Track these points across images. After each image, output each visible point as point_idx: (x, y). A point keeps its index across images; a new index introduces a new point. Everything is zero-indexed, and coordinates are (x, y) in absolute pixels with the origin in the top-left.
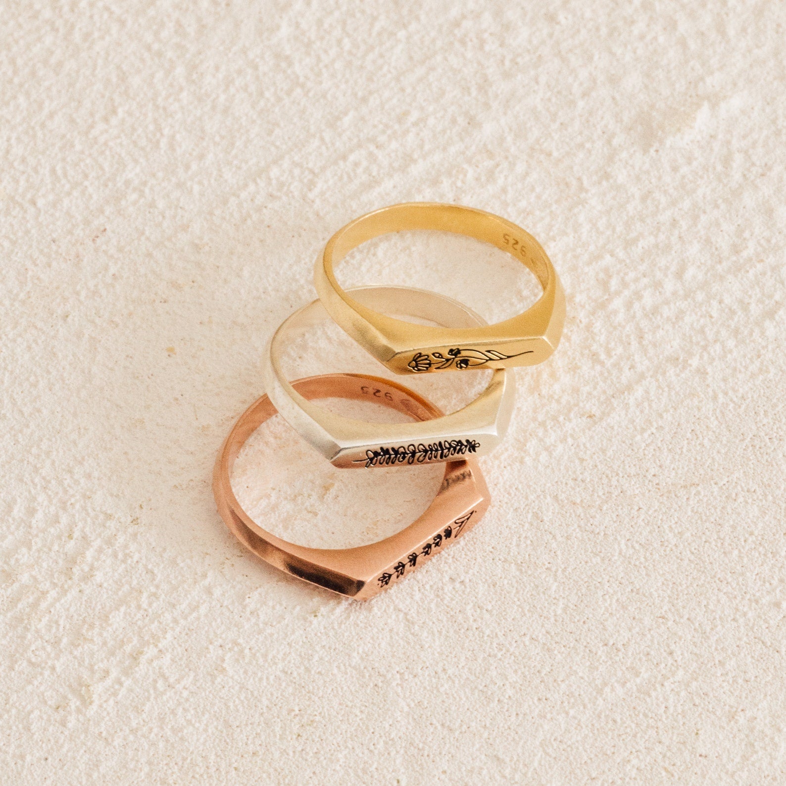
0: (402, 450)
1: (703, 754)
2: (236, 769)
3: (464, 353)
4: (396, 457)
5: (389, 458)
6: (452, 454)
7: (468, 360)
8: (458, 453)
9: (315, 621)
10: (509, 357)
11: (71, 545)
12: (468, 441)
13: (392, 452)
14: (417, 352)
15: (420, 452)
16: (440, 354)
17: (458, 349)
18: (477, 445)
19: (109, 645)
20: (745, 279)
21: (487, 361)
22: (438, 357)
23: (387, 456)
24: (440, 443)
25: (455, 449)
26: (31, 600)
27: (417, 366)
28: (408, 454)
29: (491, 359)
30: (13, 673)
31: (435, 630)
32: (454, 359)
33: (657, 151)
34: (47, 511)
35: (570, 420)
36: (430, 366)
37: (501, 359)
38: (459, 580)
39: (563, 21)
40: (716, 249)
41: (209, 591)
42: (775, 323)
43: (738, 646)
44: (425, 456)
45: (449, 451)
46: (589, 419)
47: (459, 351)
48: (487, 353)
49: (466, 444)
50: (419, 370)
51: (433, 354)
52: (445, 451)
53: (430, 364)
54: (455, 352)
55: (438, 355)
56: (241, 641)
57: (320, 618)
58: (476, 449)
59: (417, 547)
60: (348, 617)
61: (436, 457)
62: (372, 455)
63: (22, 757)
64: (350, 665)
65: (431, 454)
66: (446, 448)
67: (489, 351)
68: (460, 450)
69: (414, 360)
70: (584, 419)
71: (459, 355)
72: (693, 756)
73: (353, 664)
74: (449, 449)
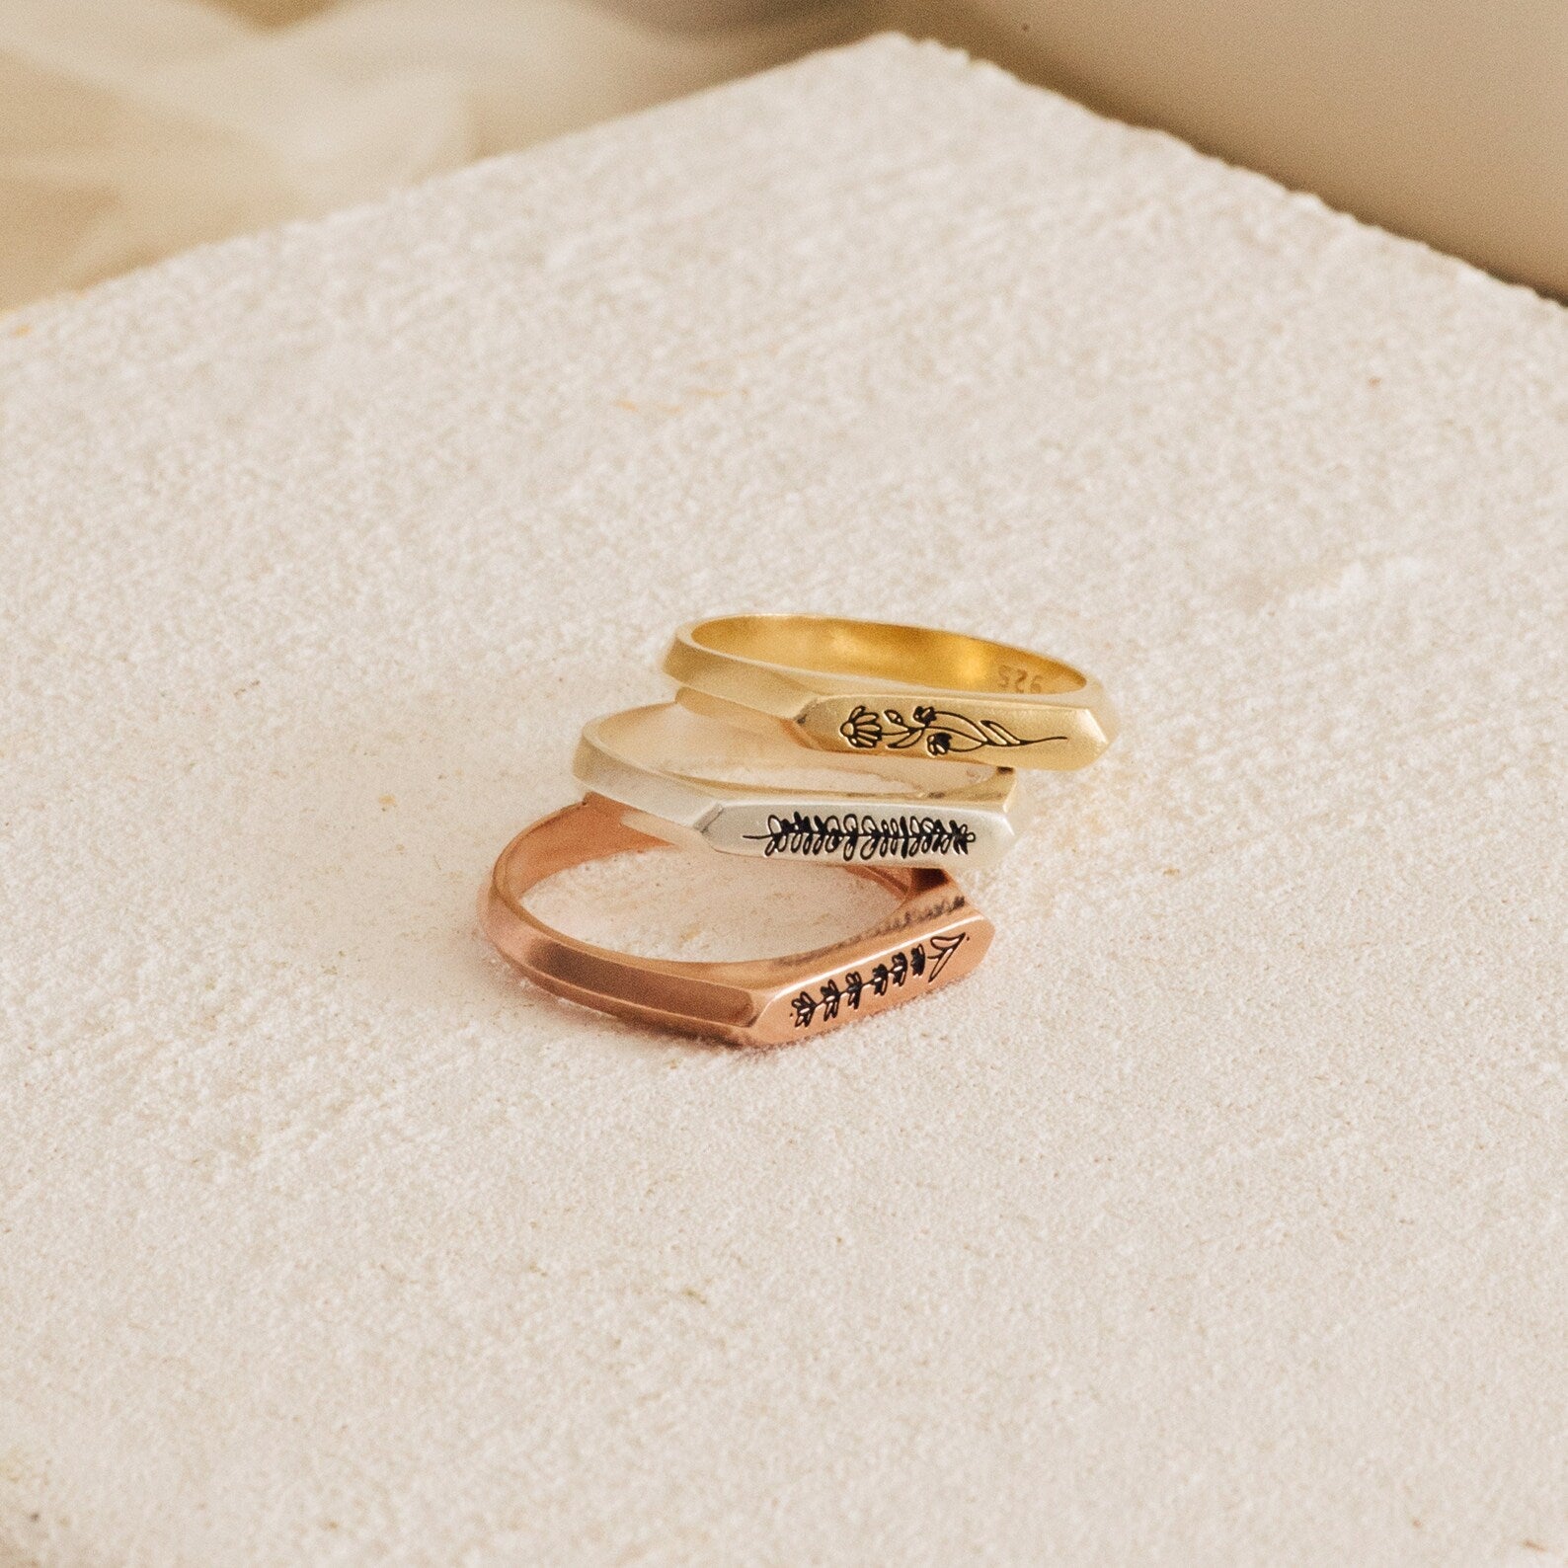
0: (832, 825)
1: (1407, 1219)
2: (534, 1225)
3: (943, 721)
4: (822, 839)
5: (810, 839)
6: (924, 851)
7: (950, 737)
8: (935, 849)
9: (673, 1074)
10: (1023, 743)
11: (211, 997)
12: (953, 824)
13: (815, 828)
14: (858, 704)
15: (866, 834)
16: (899, 716)
17: (931, 708)
18: (971, 838)
19: (288, 1098)
20: (1445, 742)
21: (983, 743)
22: (895, 721)
23: (806, 835)
24: (903, 820)
25: (929, 840)
26: (140, 1050)
27: (855, 735)
28: (843, 835)
29: (990, 742)
30: (109, 1129)
31: (899, 1087)
32: (923, 729)
33: (1272, 614)
34: (164, 962)
35: (1132, 875)
36: (880, 739)
37: (1009, 744)
38: (940, 1035)
39: (1089, 488)
40: (1389, 712)
41: (473, 1043)
42: (1502, 784)
43: (1462, 1111)
44: (874, 846)
45: (918, 841)
46: (1167, 876)
47: (932, 715)
48: (984, 728)
49: (949, 830)
50: (859, 745)
51: (887, 713)
52: (912, 841)
53: (879, 734)
54: (926, 715)
55: (894, 716)
56: (535, 1092)
57: (682, 1071)
58: (969, 846)
59: (864, 963)
60: (736, 1070)
61: (894, 852)
62: (778, 829)
63: (132, 1214)
64: (741, 1121)
65: (886, 841)
66: (915, 835)
67: (987, 723)
68: (939, 843)
69: (852, 720)
70: (1159, 874)
71: (932, 723)
72: (1388, 1221)
73: (747, 1120)
74: (918, 837)
